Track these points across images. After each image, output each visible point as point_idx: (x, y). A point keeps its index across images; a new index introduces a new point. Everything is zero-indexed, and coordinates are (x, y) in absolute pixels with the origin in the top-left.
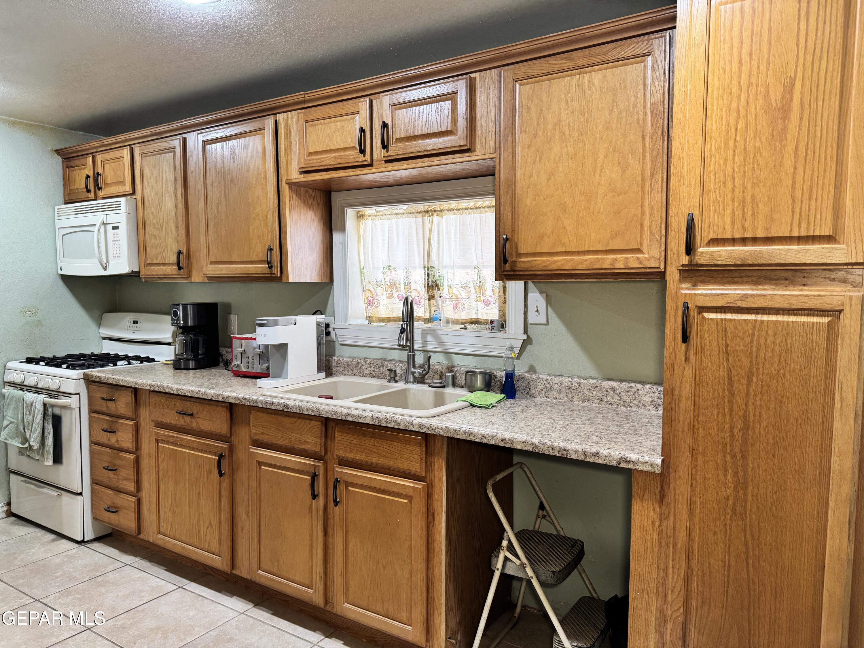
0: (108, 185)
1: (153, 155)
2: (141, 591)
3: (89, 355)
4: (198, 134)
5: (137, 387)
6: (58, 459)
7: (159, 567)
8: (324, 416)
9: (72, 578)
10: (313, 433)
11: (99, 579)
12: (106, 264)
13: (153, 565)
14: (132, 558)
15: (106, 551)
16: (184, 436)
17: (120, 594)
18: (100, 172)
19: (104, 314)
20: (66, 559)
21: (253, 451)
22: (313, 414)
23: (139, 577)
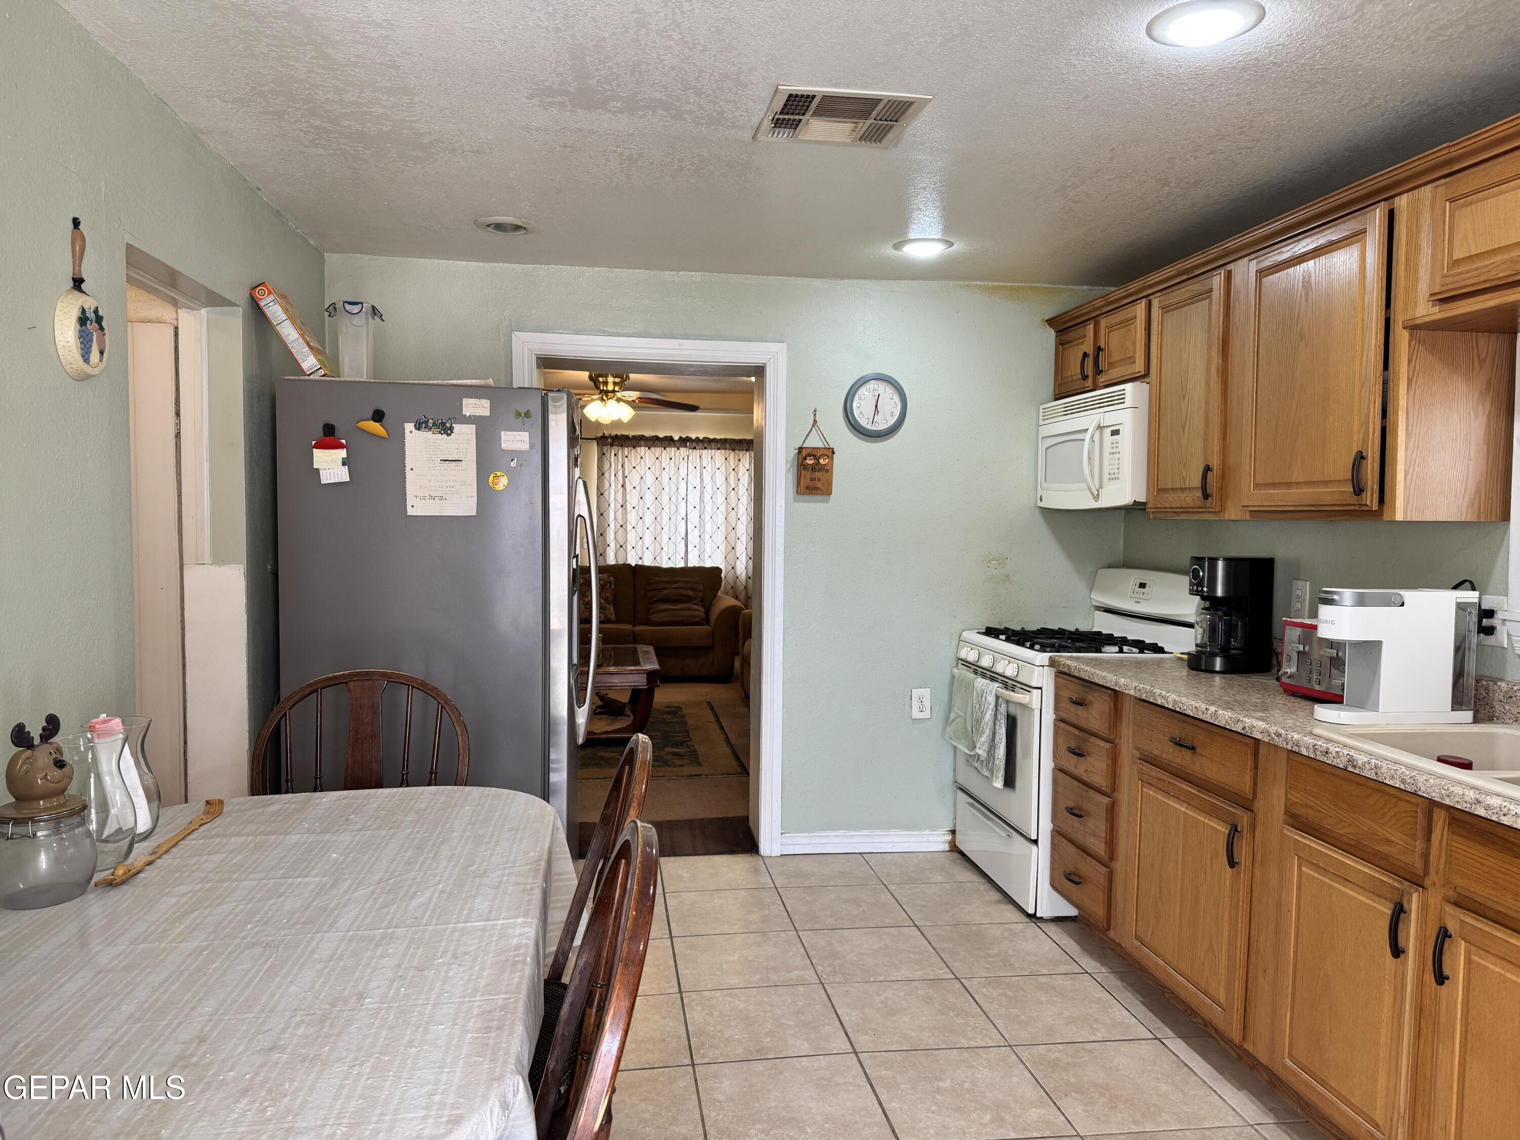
0: (1111, 365)
1: (1178, 308)
2: (1096, 1020)
3: (1070, 632)
4: (1250, 261)
5: (1118, 689)
6: (1010, 781)
7: (1133, 994)
8: (1425, 795)
9: (1007, 964)
10: (1402, 826)
11: (1043, 980)
12: (1098, 491)
13: (1125, 987)
14: (1098, 965)
15: (1063, 942)
16: (1181, 783)
17: (1065, 1012)
18: (1102, 346)
19: (1100, 570)
20: (1006, 934)
21: (1288, 834)
22: (1402, 787)
23: (1099, 999)
